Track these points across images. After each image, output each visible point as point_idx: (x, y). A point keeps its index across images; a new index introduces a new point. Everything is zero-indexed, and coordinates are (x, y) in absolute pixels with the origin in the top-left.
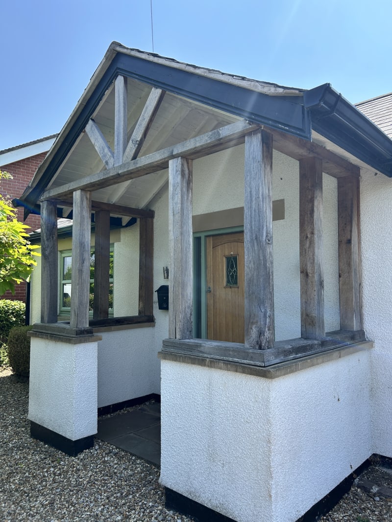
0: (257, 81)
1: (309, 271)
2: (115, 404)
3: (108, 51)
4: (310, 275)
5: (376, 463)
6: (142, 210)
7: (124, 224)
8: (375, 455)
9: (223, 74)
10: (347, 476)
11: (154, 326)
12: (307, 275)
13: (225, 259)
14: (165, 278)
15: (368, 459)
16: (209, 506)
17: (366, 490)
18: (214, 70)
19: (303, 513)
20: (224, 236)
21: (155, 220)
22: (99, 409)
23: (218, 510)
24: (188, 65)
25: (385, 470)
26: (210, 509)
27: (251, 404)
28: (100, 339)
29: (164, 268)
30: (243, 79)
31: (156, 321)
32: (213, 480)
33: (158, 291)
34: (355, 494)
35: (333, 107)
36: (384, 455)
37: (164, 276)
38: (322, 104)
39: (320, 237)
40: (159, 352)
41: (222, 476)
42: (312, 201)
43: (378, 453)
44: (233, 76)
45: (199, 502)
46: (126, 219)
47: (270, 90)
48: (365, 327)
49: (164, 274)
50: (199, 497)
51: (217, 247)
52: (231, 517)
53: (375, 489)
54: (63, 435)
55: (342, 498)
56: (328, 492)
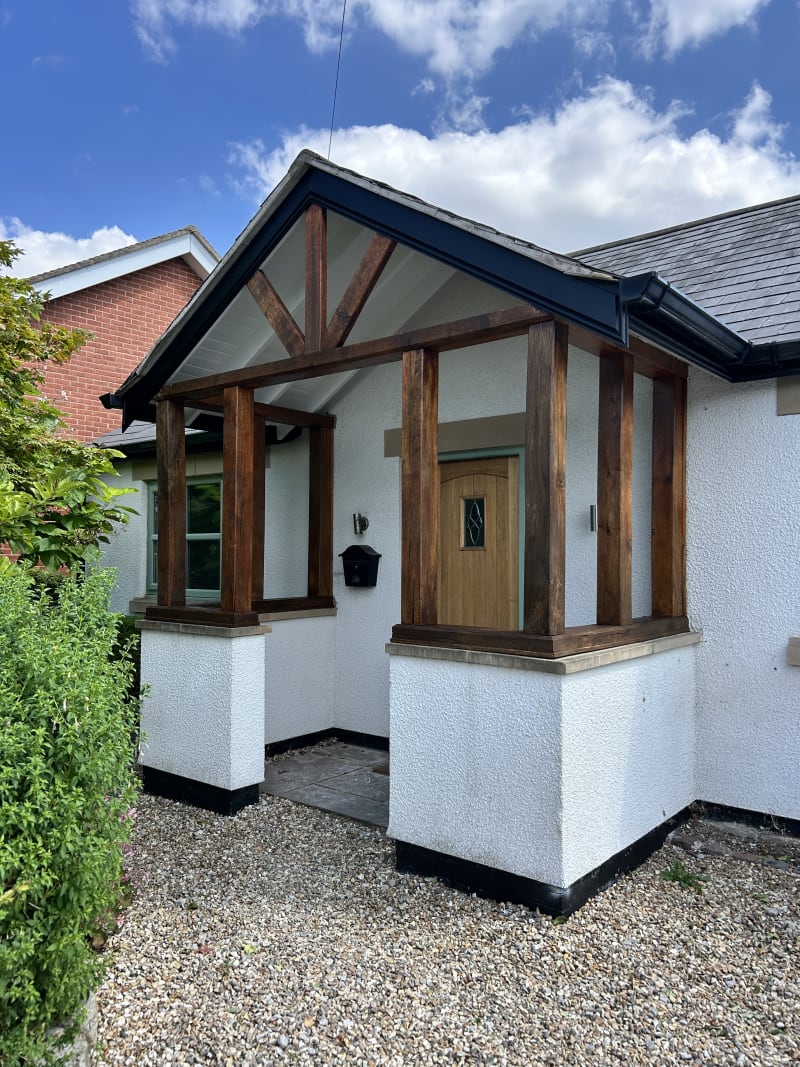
0: (552, 253)
1: (610, 525)
2: (274, 744)
3: (295, 163)
4: (612, 531)
5: (700, 814)
6: (314, 414)
7: (280, 438)
8: (698, 802)
9: (498, 233)
10: (658, 824)
11: (334, 615)
12: (608, 531)
13: (462, 504)
14: (356, 533)
15: (687, 808)
16: (469, 858)
17: (685, 846)
18: (483, 226)
19: (600, 863)
20: (462, 464)
21: (336, 432)
22: (266, 746)
23: (482, 862)
24: (440, 210)
25: (713, 824)
26: (471, 862)
27: (533, 710)
28: (269, 631)
29: (354, 515)
30: (530, 246)
31: (338, 606)
32: (474, 821)
33: (343, 555)
34: (670, 853)
35: (658, 301)
36: (712, 801)
37: (356, 529)
38: (645, 298)
39: (628, 474)
40: (387, 645)
41: (489, 815)
42: (617, 419)
43: (702, 799)
44: (514, 239)
45: (453, 854)
46: (283, 430)
47: (570, 268)
48: (688, 612)
49: (355, 526)
50: (452, 847)
51: (449, 483)
52: (501, 868)
53: (697, 846)
54: (212, 783)
55: (650, 856)
56: (632, 842)
